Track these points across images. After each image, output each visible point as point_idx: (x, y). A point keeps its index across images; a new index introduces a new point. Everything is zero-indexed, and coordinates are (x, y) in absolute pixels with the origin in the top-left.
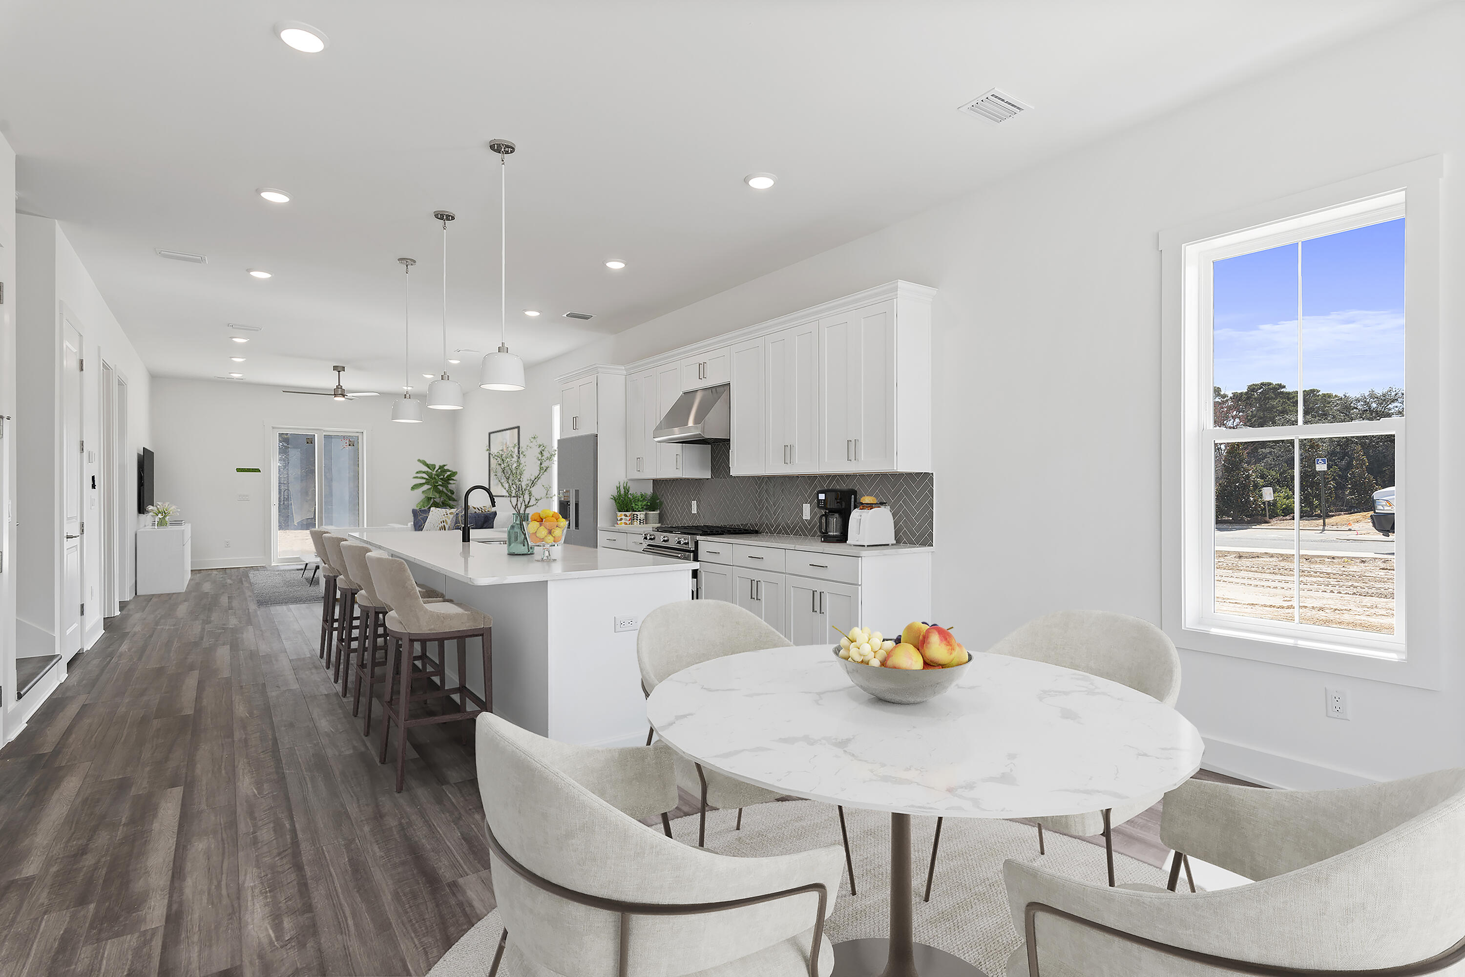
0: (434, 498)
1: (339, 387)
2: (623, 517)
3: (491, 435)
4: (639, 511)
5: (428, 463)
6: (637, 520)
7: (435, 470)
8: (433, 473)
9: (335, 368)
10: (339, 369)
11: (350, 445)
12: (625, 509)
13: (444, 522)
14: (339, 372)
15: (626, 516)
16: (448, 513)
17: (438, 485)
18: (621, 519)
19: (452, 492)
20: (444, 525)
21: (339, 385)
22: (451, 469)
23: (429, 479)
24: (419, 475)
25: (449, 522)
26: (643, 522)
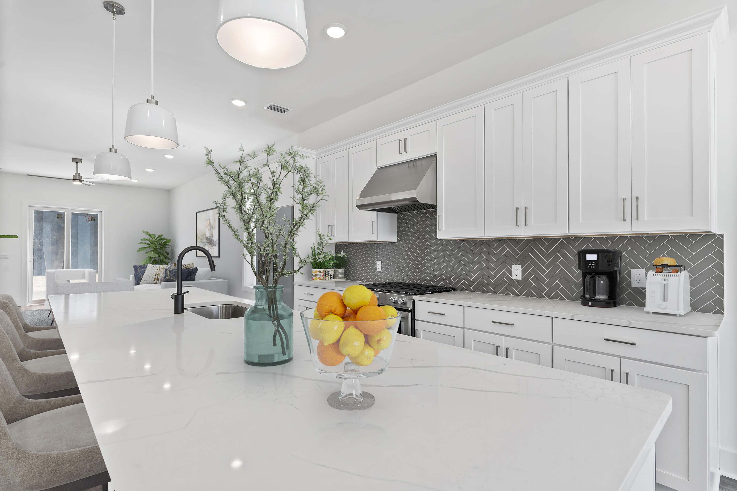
0: (154, 257)
1: (77, 174)
2: (318, 273)
3: (197, 214)
4: (330, 268)
5: (150, 234)
6: (329, 276)
7: (155, 239)
8: (154, 240)
9: (74, 160)
10: (77, 161)
11: (91, 220)
12: (320, 266)
13: (157, 275)
14: (77, 163)
15: (320, 272)
16: (161, 268)
17: (157, 249)
18: (316, 275)
19: (168, 254)
20: (158, 277)
21: (77, 172)
22: (166, 238)
23: (151, 244)
24: (143, 242)
25: (161, 275)
26: (333, 277)
